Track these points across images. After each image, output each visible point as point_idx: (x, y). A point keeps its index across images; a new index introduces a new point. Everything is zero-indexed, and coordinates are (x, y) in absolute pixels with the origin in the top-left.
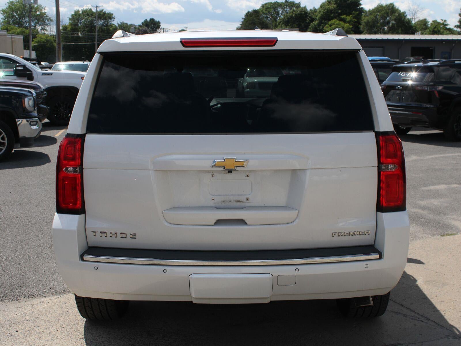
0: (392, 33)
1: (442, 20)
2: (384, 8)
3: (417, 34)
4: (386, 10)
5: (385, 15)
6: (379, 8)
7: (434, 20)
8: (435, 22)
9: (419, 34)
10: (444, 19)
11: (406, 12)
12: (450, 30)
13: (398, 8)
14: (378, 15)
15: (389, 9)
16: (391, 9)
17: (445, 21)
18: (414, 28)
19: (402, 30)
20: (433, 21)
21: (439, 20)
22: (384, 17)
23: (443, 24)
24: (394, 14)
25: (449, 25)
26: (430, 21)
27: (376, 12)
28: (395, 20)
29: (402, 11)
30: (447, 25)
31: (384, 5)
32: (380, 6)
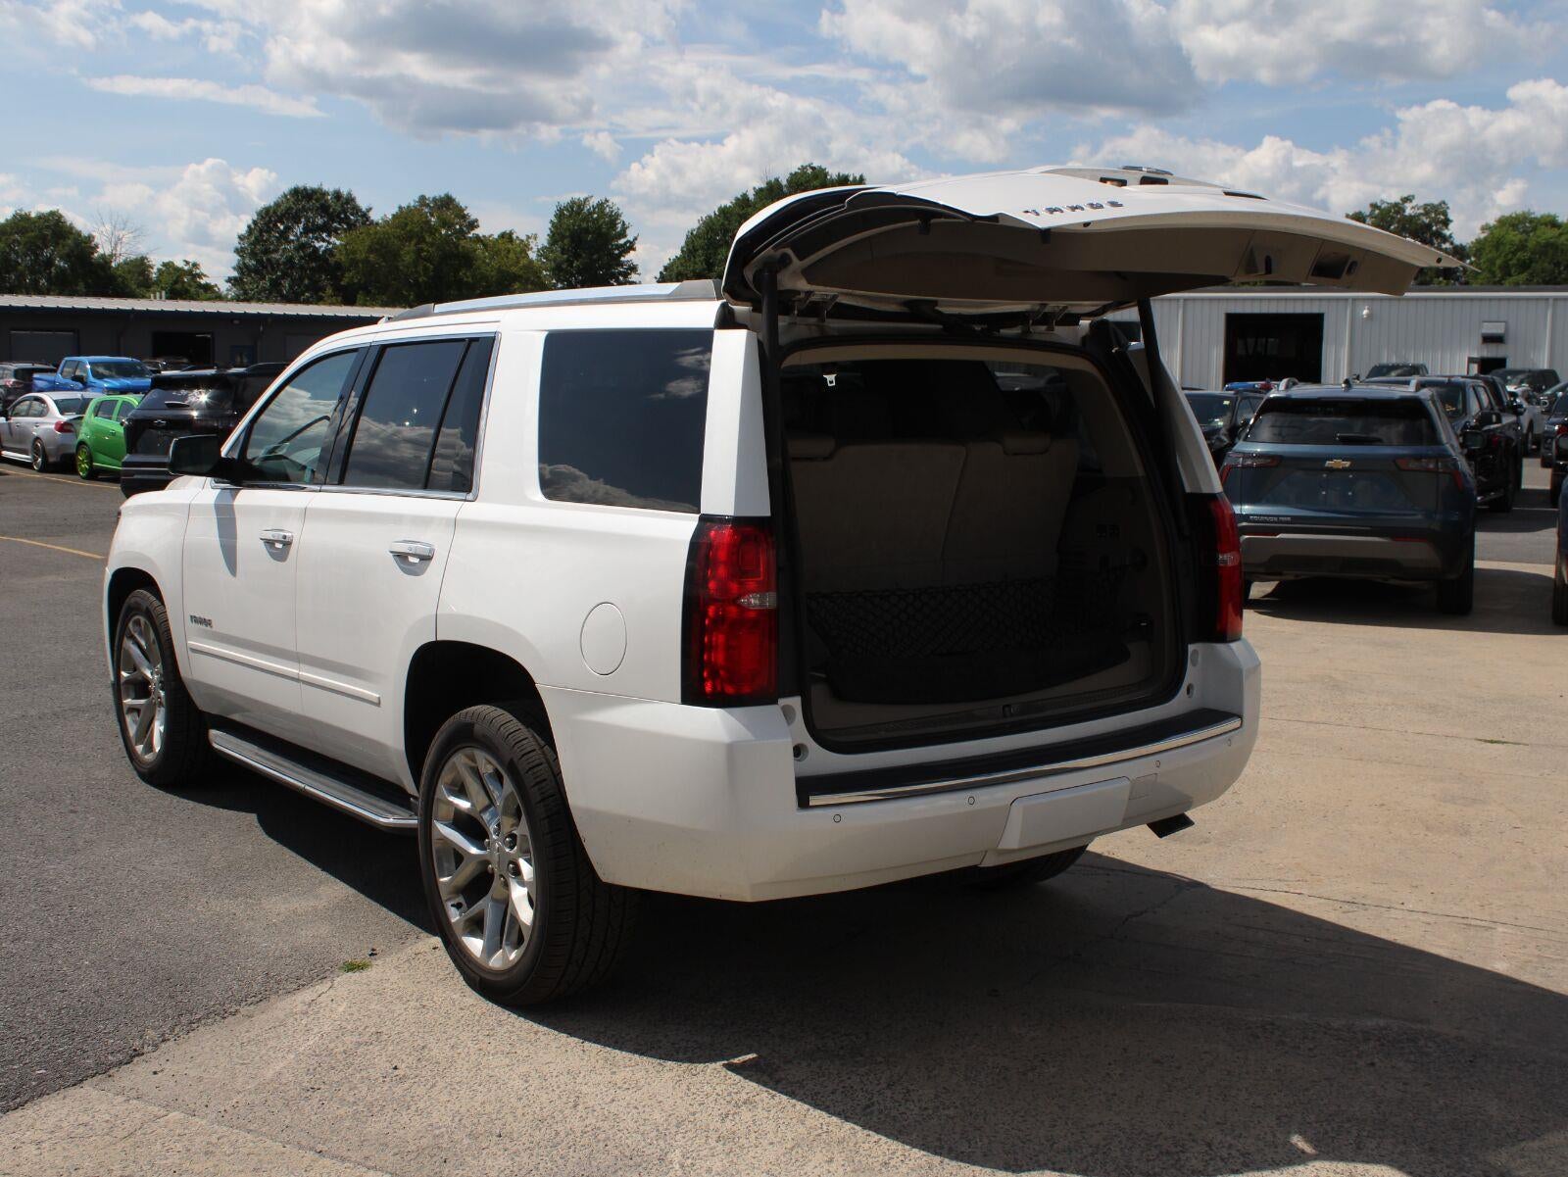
0: (60, 294)
1: (187, 263)
2: (35, 222)
3: (155, 298)
4: (40, 230)
5: (39, 243)
6: (21, 223)
7: (166, 260)
8: (168, 265)
9: (161, 298)
10: (191, 260)
11: (94, 237)
12: (208, 288)
13: (71, 224)
14: (19, 243)
15: (48, 227)
16: (53, 228)
17: (195, 265)
18: (120, 279)
19: (87, 285)
20: (164, 265)
21: (179, 263)
22: (34, 248)
23: (190, 273)
24: (61, 241)
25: (205, 276)
26: (156, 262)
27: (11, 234)
28: (66, 257)
29: (85, 233)
30: (200, 276)
31: (33, 215)
32: (20, 216)
